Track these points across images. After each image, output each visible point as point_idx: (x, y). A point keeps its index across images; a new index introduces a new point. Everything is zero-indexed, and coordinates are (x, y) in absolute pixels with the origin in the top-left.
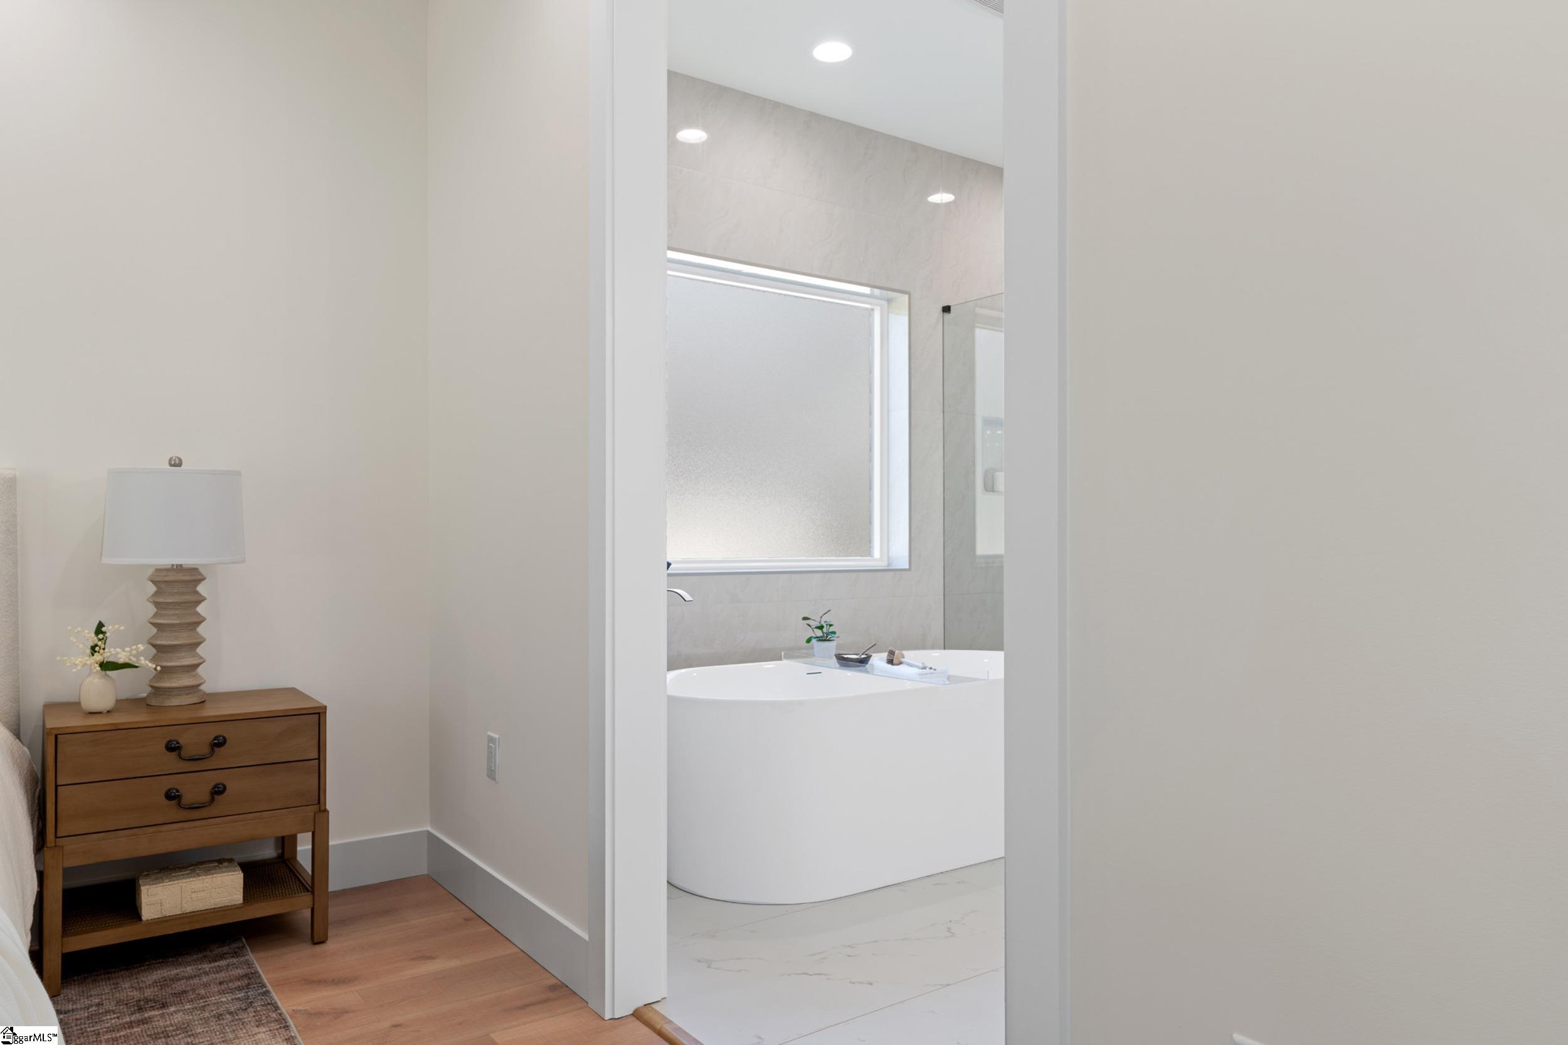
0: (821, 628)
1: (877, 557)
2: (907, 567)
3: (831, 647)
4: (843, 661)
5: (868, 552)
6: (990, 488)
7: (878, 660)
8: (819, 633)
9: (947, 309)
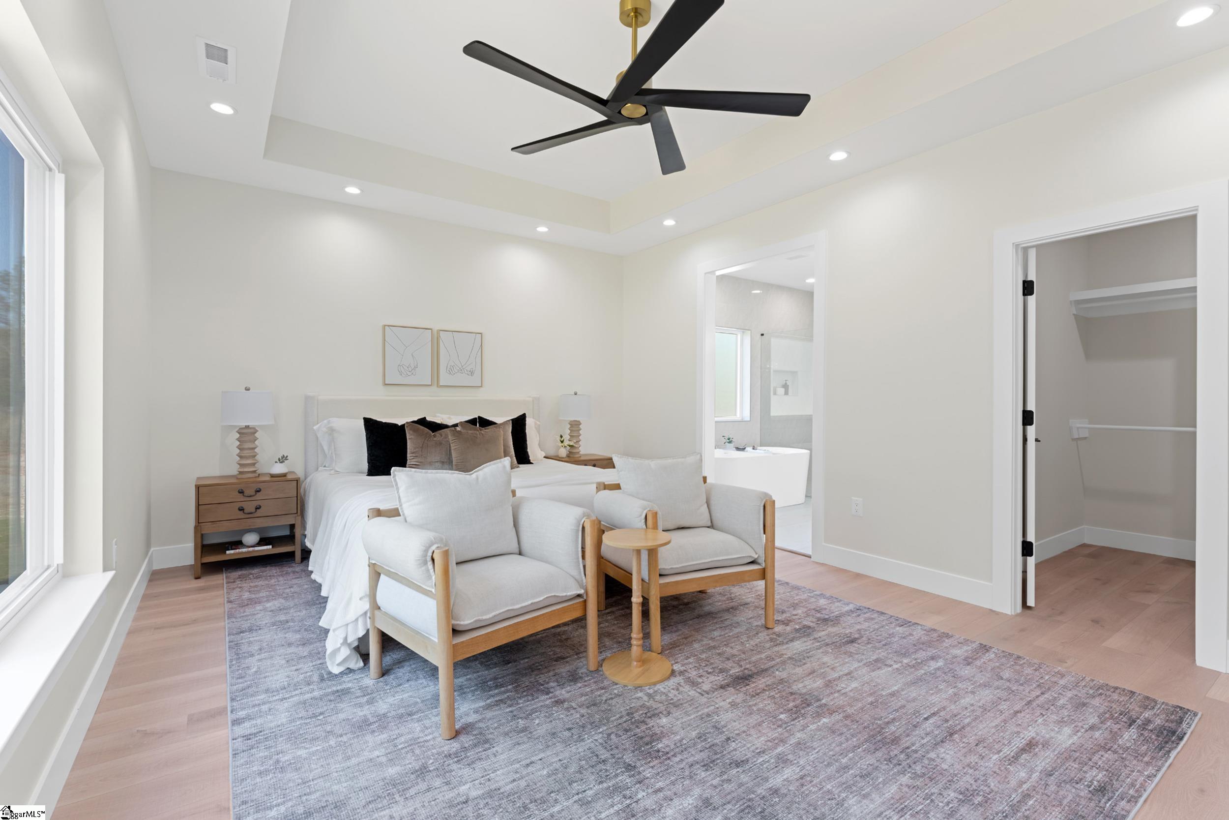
0: (729, 439)
1: (738, 417)
2: (749, 420)
3: (732, 445)
4: (738, 449)
5: (735, 415)
6: (775, 394)
7: (749, 449)
8: (728, 441)
9: (762, 335)
